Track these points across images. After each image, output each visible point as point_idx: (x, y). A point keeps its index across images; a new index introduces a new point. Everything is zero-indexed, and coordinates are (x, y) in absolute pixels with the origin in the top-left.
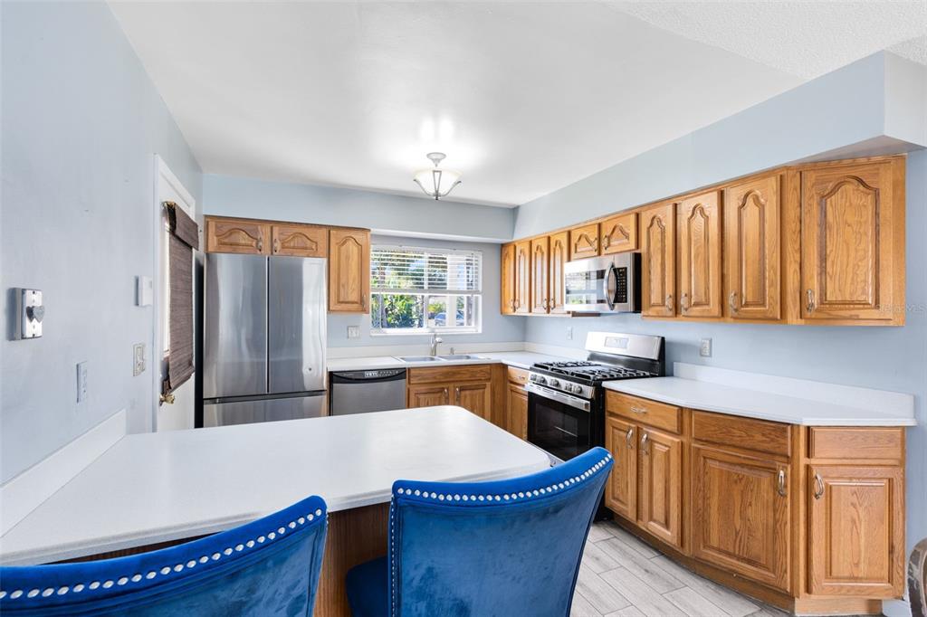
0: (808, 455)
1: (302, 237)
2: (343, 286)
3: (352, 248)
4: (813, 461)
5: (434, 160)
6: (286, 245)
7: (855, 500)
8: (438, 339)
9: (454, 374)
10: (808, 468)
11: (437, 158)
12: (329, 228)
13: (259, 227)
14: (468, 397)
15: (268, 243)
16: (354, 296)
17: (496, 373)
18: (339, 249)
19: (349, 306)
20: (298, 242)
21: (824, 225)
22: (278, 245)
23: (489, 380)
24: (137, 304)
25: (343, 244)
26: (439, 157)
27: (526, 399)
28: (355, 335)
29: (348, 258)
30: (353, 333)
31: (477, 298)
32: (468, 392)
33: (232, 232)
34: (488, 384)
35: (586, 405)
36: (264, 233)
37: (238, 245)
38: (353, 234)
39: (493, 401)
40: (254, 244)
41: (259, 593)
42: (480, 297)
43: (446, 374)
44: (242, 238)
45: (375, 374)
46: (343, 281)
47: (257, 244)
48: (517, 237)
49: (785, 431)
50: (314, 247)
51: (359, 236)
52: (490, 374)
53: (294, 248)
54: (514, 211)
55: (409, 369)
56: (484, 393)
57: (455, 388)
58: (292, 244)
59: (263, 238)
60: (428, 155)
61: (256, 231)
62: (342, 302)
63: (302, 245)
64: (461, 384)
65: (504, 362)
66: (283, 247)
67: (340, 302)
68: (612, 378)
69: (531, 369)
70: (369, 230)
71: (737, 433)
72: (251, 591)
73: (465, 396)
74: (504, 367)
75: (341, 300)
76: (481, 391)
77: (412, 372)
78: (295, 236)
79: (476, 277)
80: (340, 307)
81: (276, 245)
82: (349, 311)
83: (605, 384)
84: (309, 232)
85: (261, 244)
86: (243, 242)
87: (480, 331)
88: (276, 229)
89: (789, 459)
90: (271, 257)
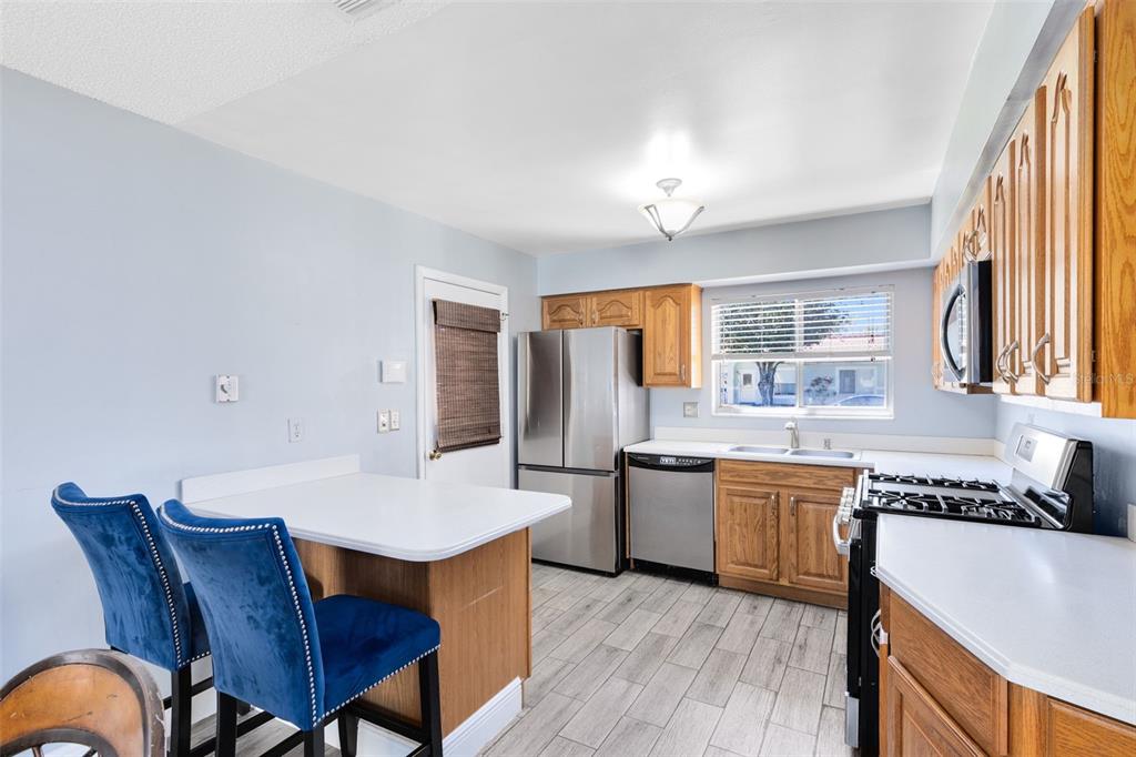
1: (618, 304)
2: (660, 355)
3: (670, 309)
5: (666, 189)
9: (787, 475)
11: (669, 186)
12: (645, 290)
13: (581, 300)
15: (588, 316)
16: (672, 367)
18: (655, 313)
19: (667, 379)
20: (615, 309)
22: (596, 316)
24: (381, 381)
25: (659, 306)
26: (671, 184)
29: (665, 320)
33: (560, 310)
36: (585, 305)
37: (565, 320)
38: (670, 292)
40: (577, 317)
43: (774, 475)
44: (567, 313)
45: (672, 462)
46: (659, 349)
50: (629, 313)
51: (678, 293)
53: (610, 317)
55: (718, 461)
57: (789, 496)
58: (608, 314)
59: (584, 311)
61: (578, 305)
62: (659, 374)
63: (618, 313)
67: (656, 375)
70: (690, 284)
75: (658, 371)
78: (612, 304)
80: (654, 380)
81: (593, 317)
82: (666, 384)
84: (626, 299)
85: (581, 317)
86: (569, 316)
88: (595, 300)
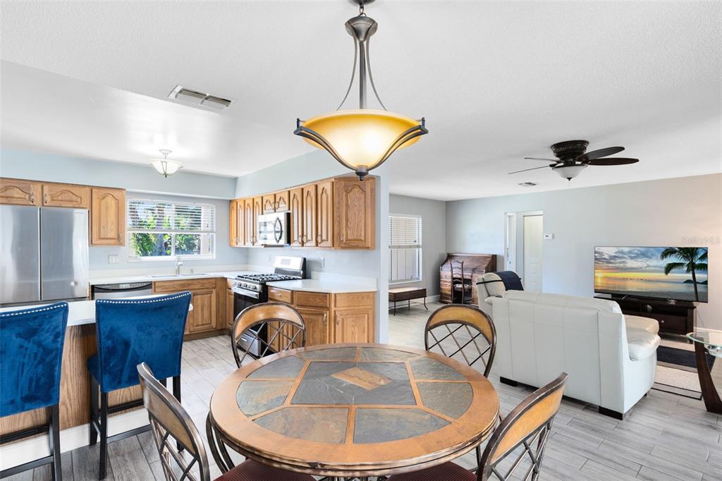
0: (335, 306)
1: (68, 194)
2: (104, 227)
3: (111, 202)
4: (337, 309)
6: (55, 198)
7: (353, 323)
8: (179, 263)
9: (189, 285)
10: (335, 311)
11: (166, 153)
12: (92, 188)
13: (31, 186)
14: (199, 299)
15: (39, 197)
16: (113, 234)
17: (220, 284)
18: (100, 203)
19: (109, 241)
20: (66, 196)
21: (347, 205)
22: (48, 198)
23: (215, 288)
25: (103, 199)
26: (167, 152)
27: (233, 297)
28: (114, 261)
29: (107, 208)
30: (113, 260)
31: (212, 236)
32: (199, 296)
33: (6, 189)
34: (214, 291)
35: (256, 295)
36: (36, 190)
37: (13, 198)
38: (111, 192)
39: (218, 302)
40: (27, 197)
41: (43, 327)
42: (215, 234)
43: (183, 285)
44: (16, 193)
45: (128, 286)
46: (103, 224)
47: (30, 197)
48: (237, 197)
49: (326, 297)
50: (79, 200)
51: (116, 194)
52: (216, 284)
53: (61, 201)
54: (235, 180)
55: (155, 282)
56: (211, 297)
58: (60, 198)
59: (35, 193)
60: (160, 150)
61: (29, 188)
62: (102, 239)
63: (68, 199)
64: (194, 291)
65: (225, 276)
66: (52, 200)
67: (100, 239)
68: (273, 280)
69: (236, 279)
70: (125, 190)
71: (311, 300)
72: (40, 325)
73: (197, 299)
74: (225, 279)
75: (102, 236)
76: (209, 295)
77: (157, 284)
78: (63, 192)
79: (212, 221)
80: (101, 241)
81: (46, 198)
82: (108, 244)
83: (268, 283)
84: (75, 190)
85: (33, 197)
86: (17, 196)
87: (215, 258)
88: (46, 188)
89: (328, 309)
90: (42, 207)
